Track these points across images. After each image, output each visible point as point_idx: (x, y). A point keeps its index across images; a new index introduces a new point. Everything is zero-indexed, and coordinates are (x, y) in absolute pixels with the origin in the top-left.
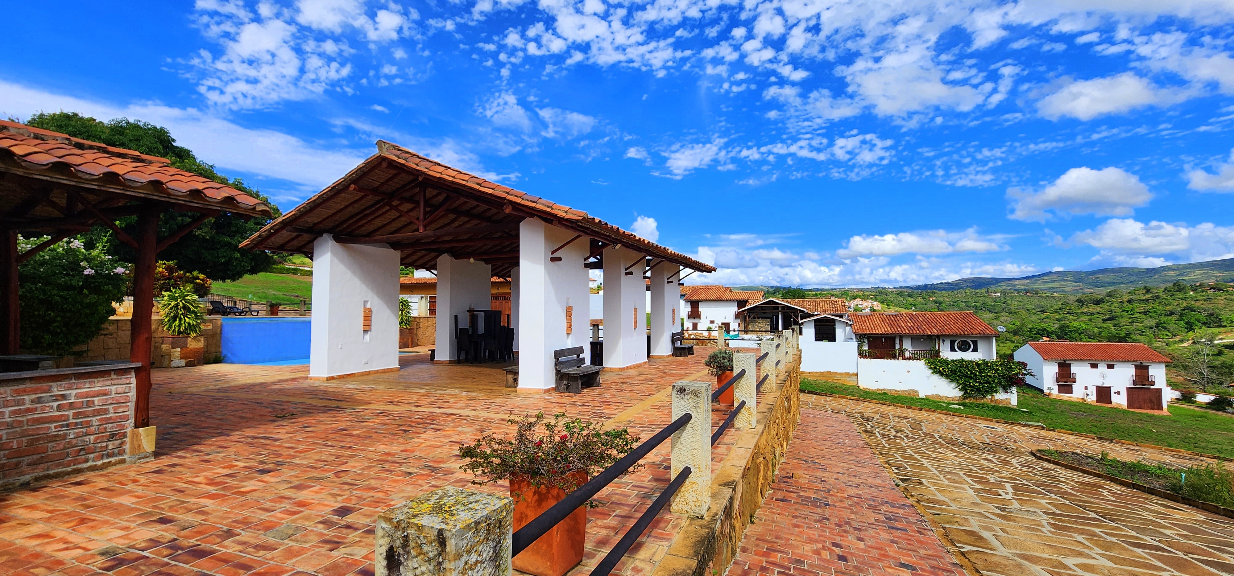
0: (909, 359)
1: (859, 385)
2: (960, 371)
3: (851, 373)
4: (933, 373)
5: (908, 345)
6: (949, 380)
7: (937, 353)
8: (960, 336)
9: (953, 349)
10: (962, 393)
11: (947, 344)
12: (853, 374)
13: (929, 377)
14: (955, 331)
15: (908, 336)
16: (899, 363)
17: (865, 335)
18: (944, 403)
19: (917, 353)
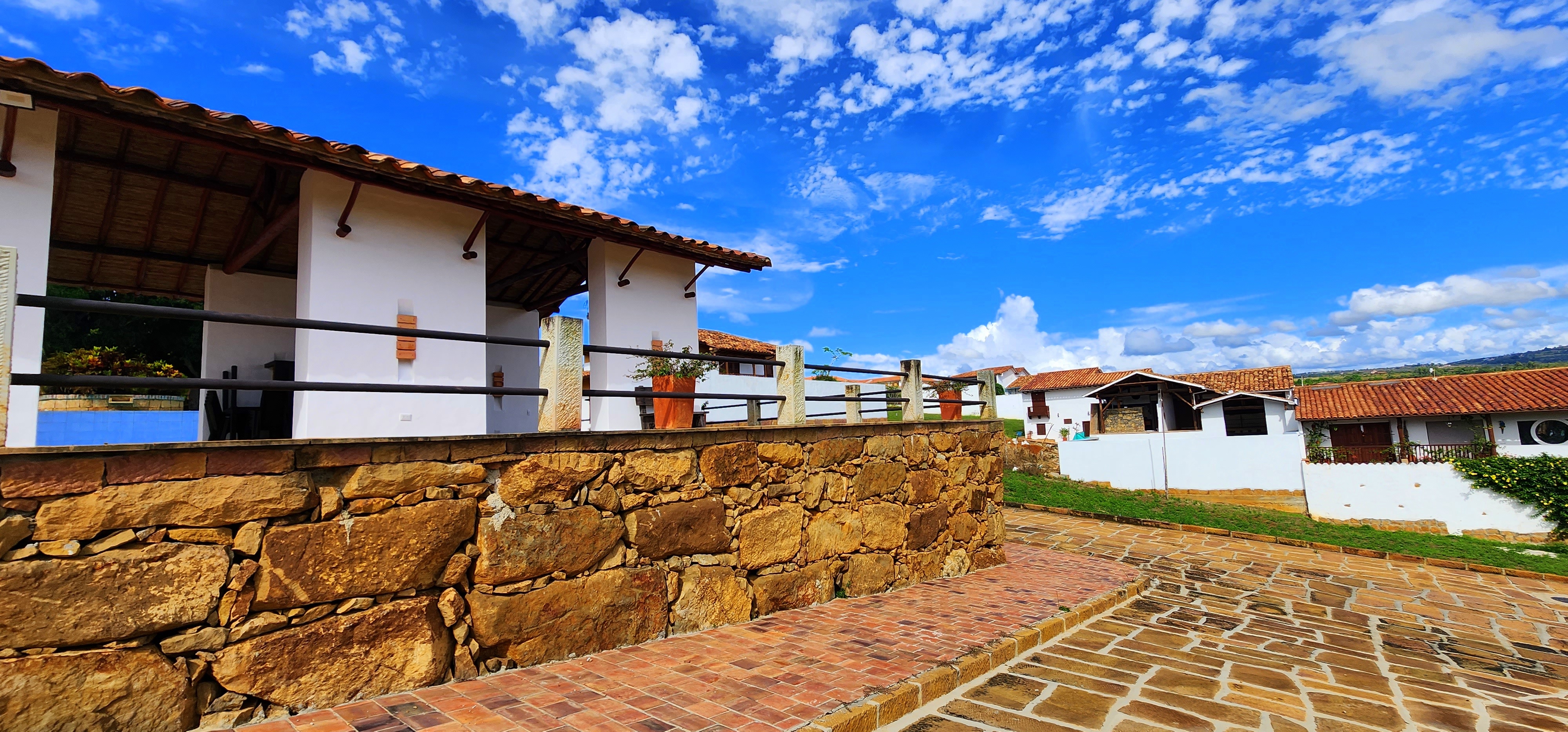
0: (1425, 461)
1: (1311, 512)
2: (1541, 481)
3: (1292, 490)
4: (1475, 486)
5: (1419, 436)
6: (1516, 500)
7: (1490, 449)
8: (1540, 413)
9: (1526, 439)
10: (1553, 526)
11: (1513, 430)
12: (1296, 493)
13: (1466, 496)
14: (1527, 403)
15: (1417, 419)
16: (1401, 470)
17: (1322, 422)
18: (1508, 545)
19: (1440, 451)
